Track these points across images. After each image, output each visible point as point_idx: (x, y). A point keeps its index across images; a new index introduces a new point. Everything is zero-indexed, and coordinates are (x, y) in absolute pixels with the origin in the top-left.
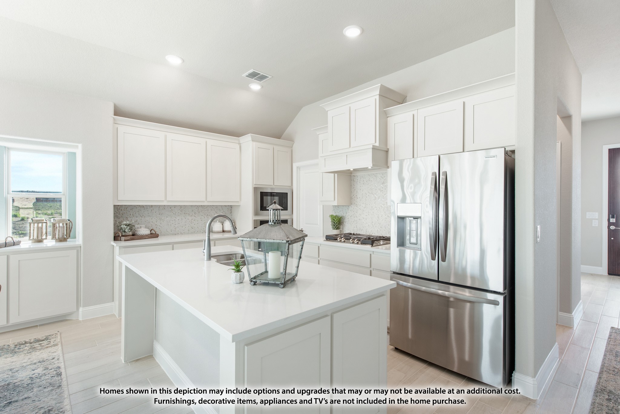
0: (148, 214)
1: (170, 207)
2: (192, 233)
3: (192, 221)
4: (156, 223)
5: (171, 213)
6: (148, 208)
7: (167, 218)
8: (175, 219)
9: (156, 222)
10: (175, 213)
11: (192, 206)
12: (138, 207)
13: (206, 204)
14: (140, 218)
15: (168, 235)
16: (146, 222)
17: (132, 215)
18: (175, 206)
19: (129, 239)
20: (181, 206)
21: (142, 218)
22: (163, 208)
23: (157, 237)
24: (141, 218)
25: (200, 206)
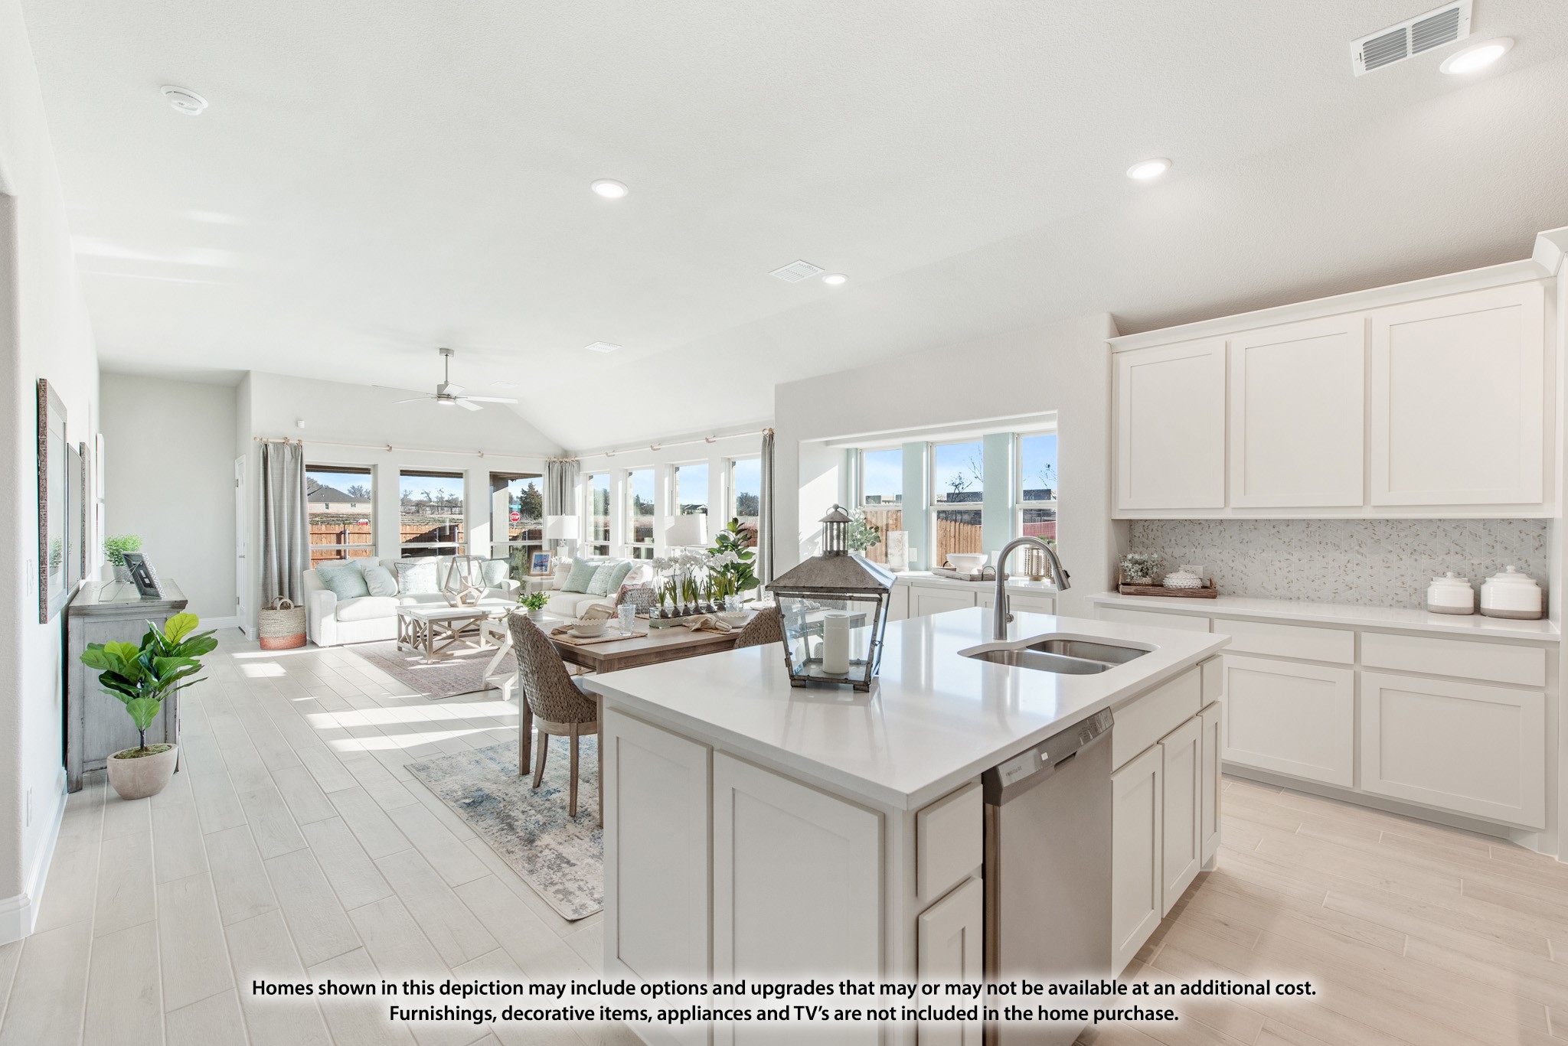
0: (1212, 540)
1: (1273, 524)
2: (1348, 602)
3: (1348, 565)
4: (1232, 565)
5: (1277, 540)
6: (1211, 526)
7: (1264, 554)
8: (1289, 557)
9: (1233, 561)
10: (1287, 540)
11: (1348, 521)
12: (1187, 523)
13: (1368, 514)
14: (1192, 550)
15: (1266, 597)
16: (1205, 558)
17: (1173, 542)
18: (1288, 523)
19: (1132, 591)
20: (1308, 523)
21: (1197, 551)
22: (1252, 527)
23: (1214, 597)
24: (1194, 549)
25: (1380, 521)
